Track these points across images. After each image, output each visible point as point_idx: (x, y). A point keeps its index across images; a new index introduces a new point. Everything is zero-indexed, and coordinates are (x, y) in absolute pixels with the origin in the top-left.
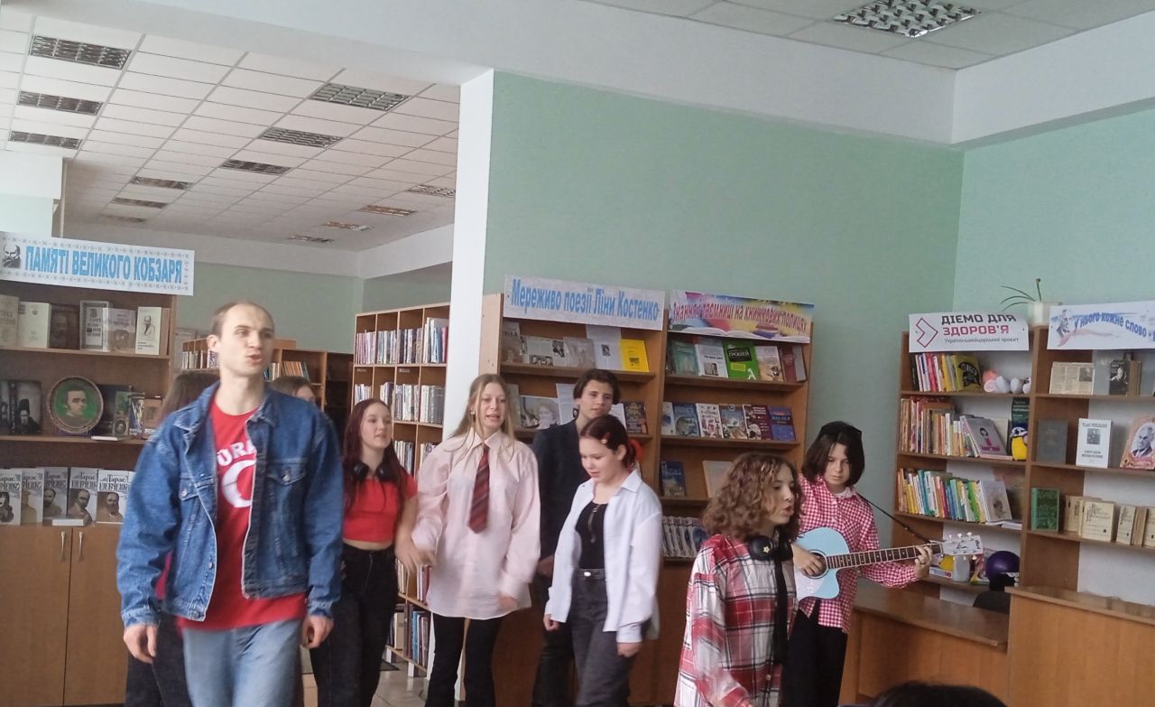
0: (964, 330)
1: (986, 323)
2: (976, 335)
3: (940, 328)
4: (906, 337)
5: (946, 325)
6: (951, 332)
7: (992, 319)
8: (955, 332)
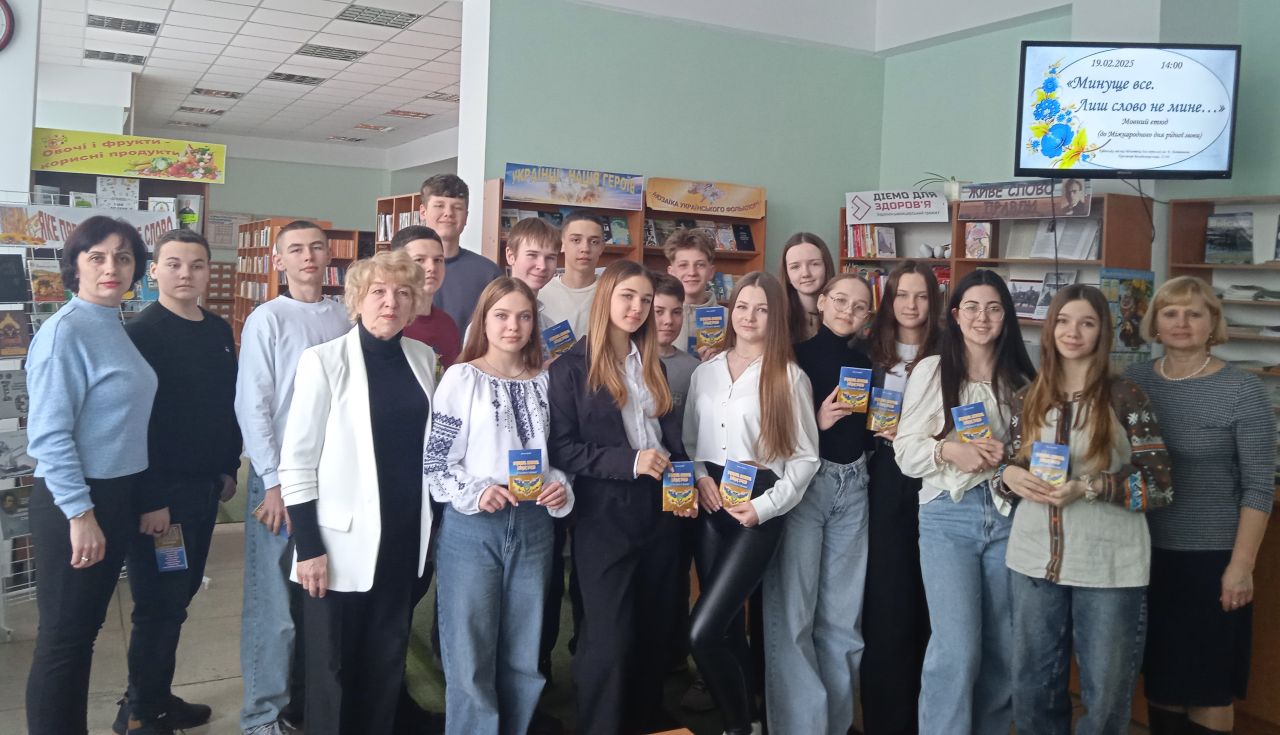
0: (893, 206)
1: (911, 199)
2: (903, 209)
3: (872, 203)
4: (844, 212)
5: (878, 201)
6: (882, 206)
7: (916, 195)
8: (885, 206)
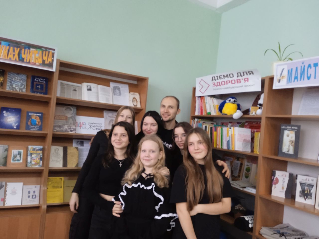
0: (223, 83)
1: (235, 78)
2: (230, 85)
3: (211, 83)
4: (194, 89)
5: (214, 81)
6: (216, 84)
7: (239, 75)
8: (218, 84)
